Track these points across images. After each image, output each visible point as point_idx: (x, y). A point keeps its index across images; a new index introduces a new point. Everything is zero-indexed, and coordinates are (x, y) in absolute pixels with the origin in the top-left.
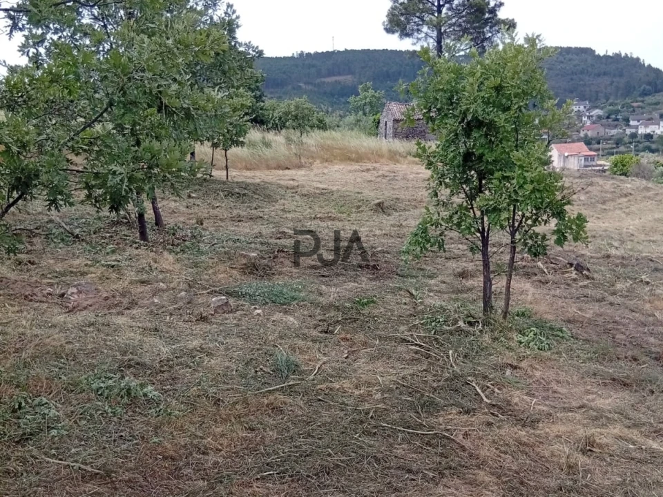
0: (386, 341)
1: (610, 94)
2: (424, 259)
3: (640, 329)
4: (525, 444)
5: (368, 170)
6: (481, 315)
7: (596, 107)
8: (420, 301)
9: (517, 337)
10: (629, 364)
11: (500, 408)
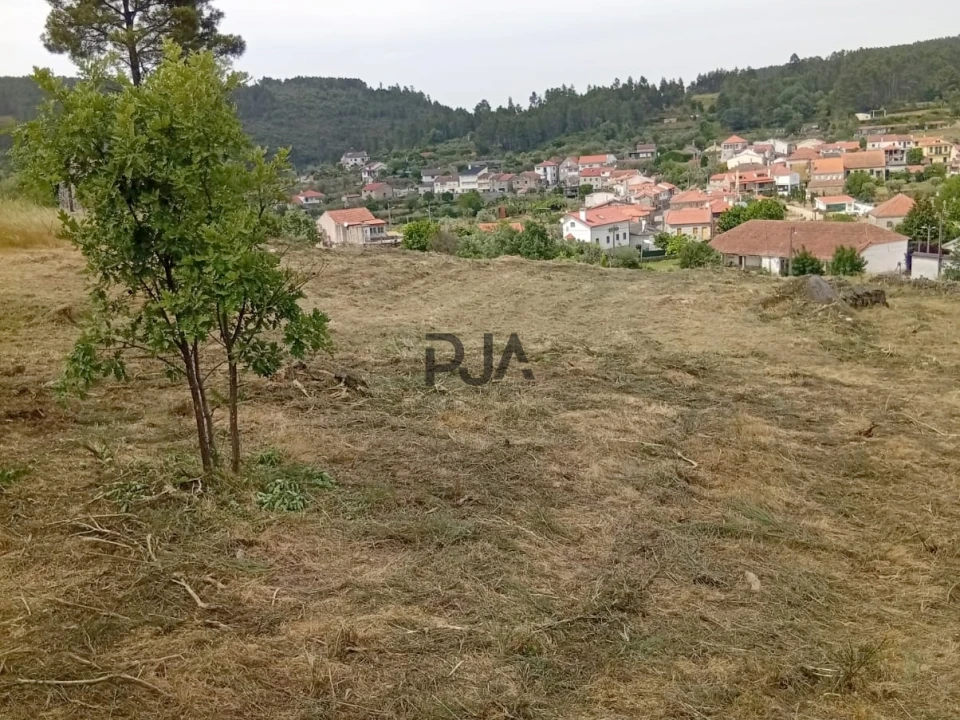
0: (45, 534)
1: (393, 141)
2: (124, 391)
3: (430, 458)
4: (256, 664)
5: (44, 259)
6: (201, 470)
7: (377, 160)
8: (108, 460)
9: (255, 496)
10: (413, 510)
11: (222, 612)
